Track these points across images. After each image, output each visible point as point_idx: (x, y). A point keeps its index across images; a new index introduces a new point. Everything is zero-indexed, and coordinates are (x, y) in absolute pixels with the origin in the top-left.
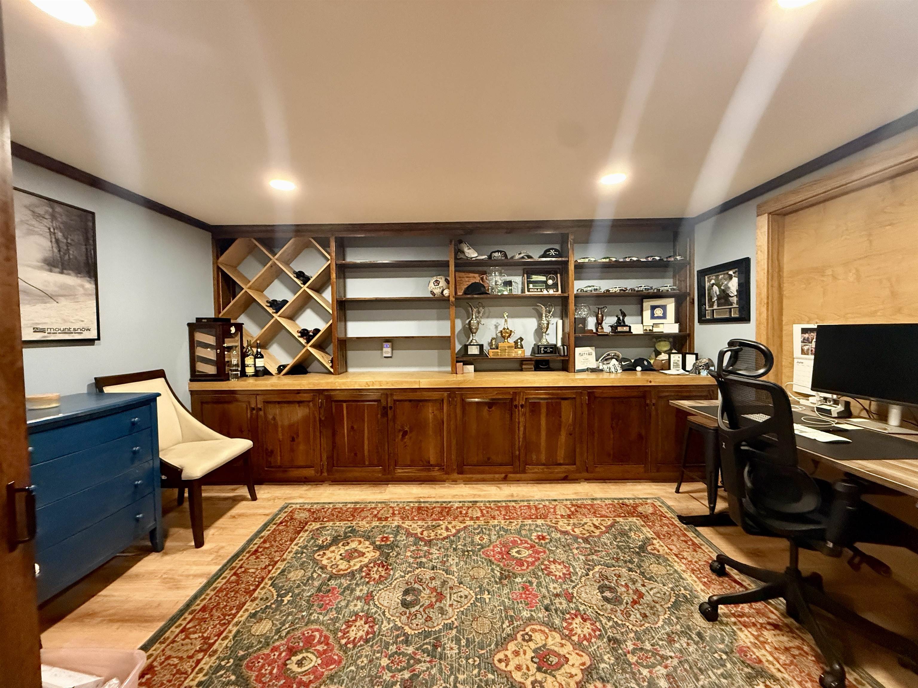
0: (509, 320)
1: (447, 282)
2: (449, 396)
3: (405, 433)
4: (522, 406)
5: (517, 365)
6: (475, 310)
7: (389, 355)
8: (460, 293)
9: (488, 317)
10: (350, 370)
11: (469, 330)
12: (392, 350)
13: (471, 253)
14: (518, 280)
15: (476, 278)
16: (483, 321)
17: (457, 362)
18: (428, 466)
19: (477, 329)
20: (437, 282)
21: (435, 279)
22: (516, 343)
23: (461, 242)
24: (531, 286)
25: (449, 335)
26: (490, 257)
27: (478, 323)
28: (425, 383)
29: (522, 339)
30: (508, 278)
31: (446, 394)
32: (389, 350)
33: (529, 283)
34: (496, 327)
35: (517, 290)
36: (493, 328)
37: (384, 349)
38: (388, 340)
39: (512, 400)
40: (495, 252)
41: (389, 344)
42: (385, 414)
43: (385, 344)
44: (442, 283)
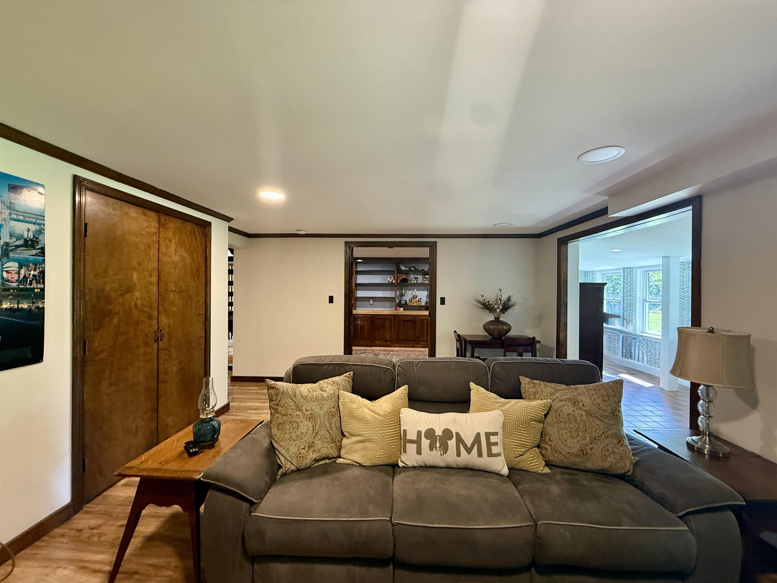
0: (417, 292)
1: (394, 277)
2: (394, 317)
3: (379, 329)
4: (418, 321)
5: (419, 308)
6: (404, 288)
7: (372, 303)
8: (399, 281)
9: (409, 290)
10: (358, 309)
11: (402, 295)
12: (373, 301)
13: (403, 268)
14: (420, 277)
15: (405, 276)
16: (407, 292)
17: (397, 306)
18: (387, 341)
19: (405, 295)
20: (390, 278)
21: (389, 276)
22: (419, 300)
23: (399, 263)
24: (425, 279)
25: (394, 296)
26: (410, 269)
27: (405, 292)
28: (386, 313)
29: (421, 299)
30: (416, 276)
31: (393, 316)
32: (372, 301)
33: (424, 278)
34: (412, 294)
35: (420, 282)
36: (411, 294)
37: (370, 301)
38: (372, 298)
39: (415, 319)
40: (412, 267)
41: (372, 300)
42: (372, 322)
43: (371, 300)
44: (392, 278)
